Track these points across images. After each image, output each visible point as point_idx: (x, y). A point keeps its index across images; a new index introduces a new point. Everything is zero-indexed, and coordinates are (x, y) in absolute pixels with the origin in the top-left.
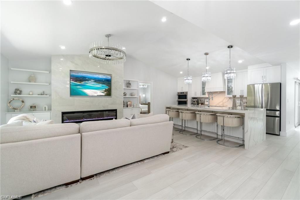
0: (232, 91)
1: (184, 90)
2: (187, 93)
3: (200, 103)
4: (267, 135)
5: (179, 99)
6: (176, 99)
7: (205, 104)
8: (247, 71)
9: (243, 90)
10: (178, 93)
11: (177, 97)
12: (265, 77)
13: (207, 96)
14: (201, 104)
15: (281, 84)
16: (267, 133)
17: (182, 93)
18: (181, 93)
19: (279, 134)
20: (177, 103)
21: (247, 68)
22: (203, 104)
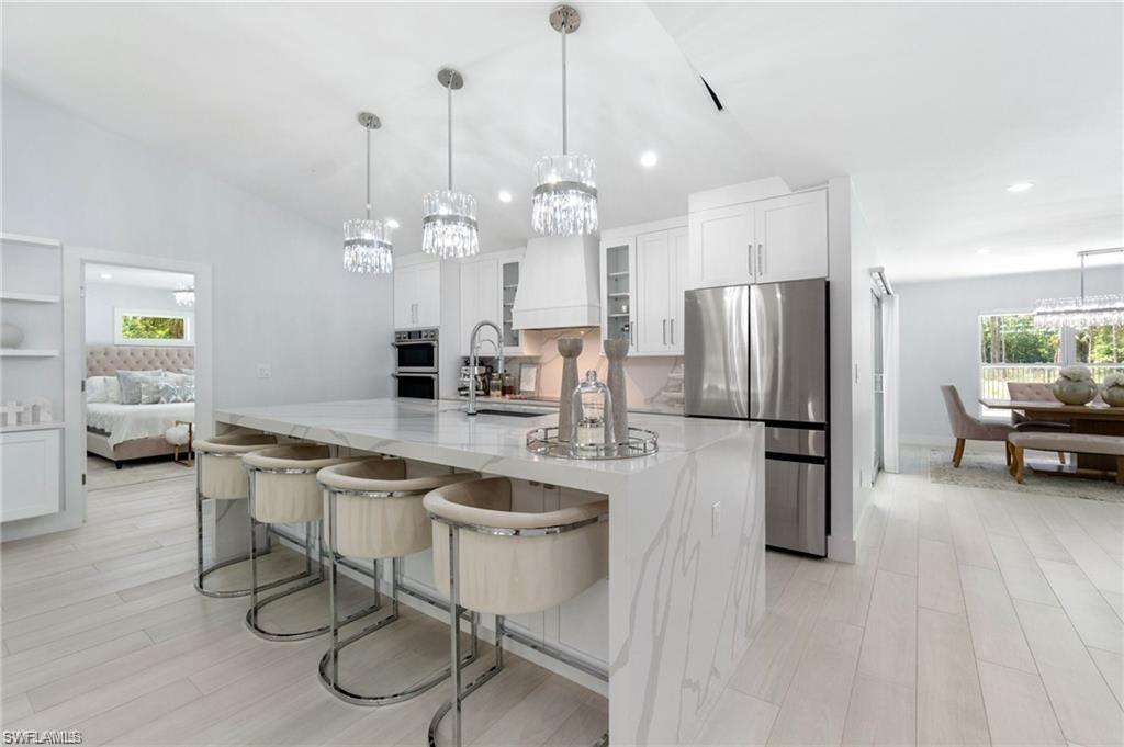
0: (628, 326)
1: (422, 323)
2: (434, 333)
3: (497, 388)
4: (773, 556)
5: (400, 365)
6: (390, 365)
7: (522, 389)
8: (687, 226)
9: (672, 321)
10: (399, 336)
11: (392, 356)
12: (762, 249)
13: (525, 349)
14: (499, 392)
15: (828, 284)
16: (769, 548)
17: (415, 332)
18: (410, 334)
19: (823, 554)
20: (392, 385)
21: (686, 212)
22: (510, 393)
